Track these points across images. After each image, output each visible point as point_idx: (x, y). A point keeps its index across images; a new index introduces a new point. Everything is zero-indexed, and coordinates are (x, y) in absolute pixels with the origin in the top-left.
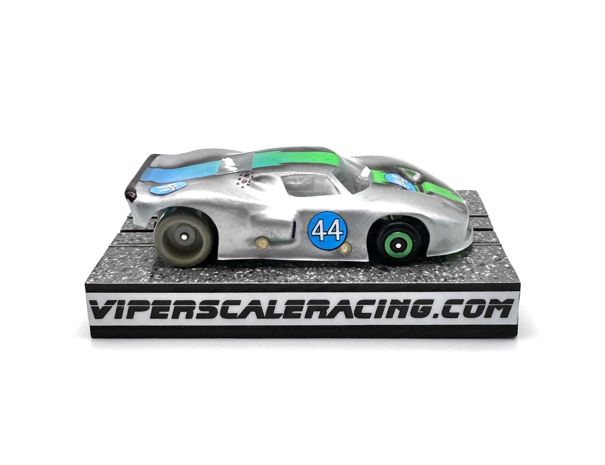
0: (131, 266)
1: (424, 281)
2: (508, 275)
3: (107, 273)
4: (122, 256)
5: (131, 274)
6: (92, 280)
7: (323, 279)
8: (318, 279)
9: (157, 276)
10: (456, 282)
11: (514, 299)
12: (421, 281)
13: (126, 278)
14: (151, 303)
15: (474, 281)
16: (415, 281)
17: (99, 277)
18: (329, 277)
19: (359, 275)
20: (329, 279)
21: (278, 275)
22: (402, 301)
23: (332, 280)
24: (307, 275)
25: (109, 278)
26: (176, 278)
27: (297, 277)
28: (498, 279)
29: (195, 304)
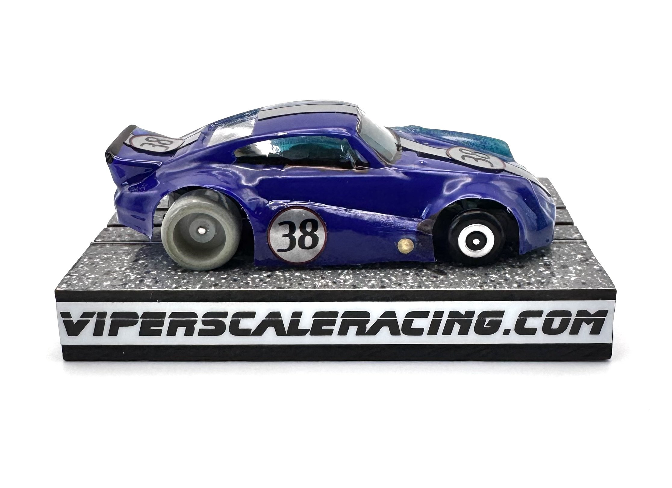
0: (115, 268)
1: (492, 287)
2: (599, 280)
3: (85, 277)
4: (106, 256)
5: (115, 278)
6: (64, 286)
7: (361, 285)
8: (355, 284)
9: (148, 280)
10: (533, 288)
11: (607, 311)
12: (487, 287)
13: (109, 283)
14: (140, 316)
15: (556, 287)
16: (481, 287)
17: (74, 282)
18: (369, 281)
19: (407, 279)
20: (370, 284)
21: (303, 280)
22: (463, 313)
23: (373, 286)
24: (342, 279)
25: (87, 283)
26: (172, 284)
27: (328, 282)
28: (587, 284)
29: (197, 318)
